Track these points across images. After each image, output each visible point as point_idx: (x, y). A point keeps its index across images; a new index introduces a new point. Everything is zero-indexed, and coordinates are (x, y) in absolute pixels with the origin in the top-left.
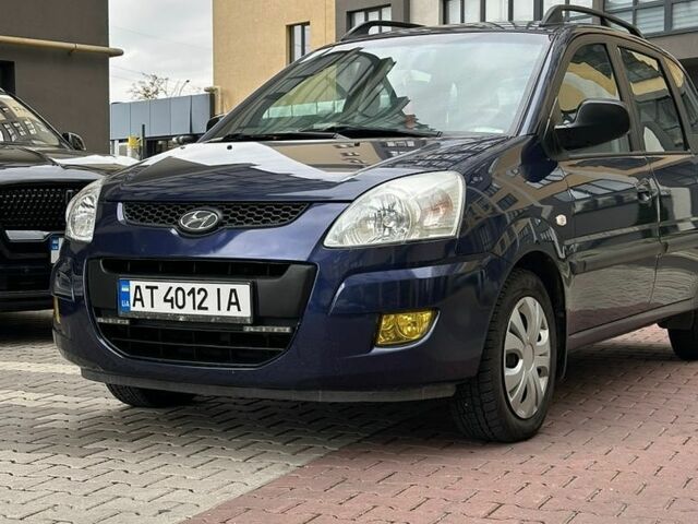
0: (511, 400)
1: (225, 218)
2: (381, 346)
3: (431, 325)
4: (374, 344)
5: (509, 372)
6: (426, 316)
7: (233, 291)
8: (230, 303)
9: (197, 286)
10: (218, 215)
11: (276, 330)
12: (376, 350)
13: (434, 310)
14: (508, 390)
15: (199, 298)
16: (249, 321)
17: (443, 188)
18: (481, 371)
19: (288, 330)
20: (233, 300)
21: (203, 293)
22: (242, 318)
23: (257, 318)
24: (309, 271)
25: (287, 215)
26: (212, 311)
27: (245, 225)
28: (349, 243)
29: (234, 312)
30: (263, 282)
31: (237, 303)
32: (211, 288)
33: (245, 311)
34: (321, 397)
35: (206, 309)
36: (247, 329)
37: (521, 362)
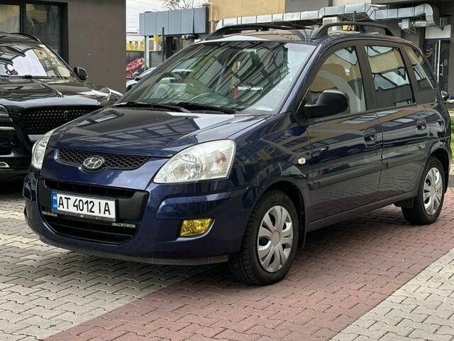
0: (262, 263)
1: (106, 163)
2: (183, 237)
3: (210, 226)
4: (178, 235)
5: (261, 248)
6: (208, 221)
7: (107, 204)
8: (105, 210)
9: (89, 200)
10: (102, 161)
11: (128, 226)
12: (179, 239)
13: (212, 218)
14: (260, 258)
15: (90, 206)
16: (114, 220)
17: (221, 150)
18: (242, 249)
19: (134, 226)
20: (107, 209)
21: (92, 204)
22: (111, 218)
23: (118, 219)
24: (145, 196)
25: (136, 164)
26: (97, 214)
27: (116, 168)
28: (169, 181)
29: (107, 215)
30: (121, 200)
31: (108, 210)
32: (96, 201)
33: (113, 215)
34: (152, 261)
35: (93, 212)
36: (114, 224)
37: (270, 242)
